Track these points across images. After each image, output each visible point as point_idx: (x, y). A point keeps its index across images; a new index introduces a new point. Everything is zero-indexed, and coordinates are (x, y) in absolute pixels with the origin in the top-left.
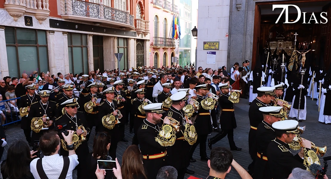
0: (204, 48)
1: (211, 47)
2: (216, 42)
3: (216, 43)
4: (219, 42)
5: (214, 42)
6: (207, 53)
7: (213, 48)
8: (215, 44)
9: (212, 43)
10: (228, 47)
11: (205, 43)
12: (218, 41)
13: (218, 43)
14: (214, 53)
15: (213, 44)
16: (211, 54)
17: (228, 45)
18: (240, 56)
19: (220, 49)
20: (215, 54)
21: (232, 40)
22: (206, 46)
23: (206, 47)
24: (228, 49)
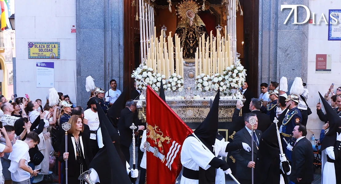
0: (29, 54)
1: (45, 53)
2: (53, 43)
3: (53, 45)
4: (58, 44)
5: (48, 44)
6: (37, 65)
7: (48, 54)
8: (50, 46)
9: (45, 45)
10: (77, 53)
11: (31, 45)
12: (56, 41)
13: (56, 45)
14: (51, 65)
15: (48, 46)
16: (45, 66)
17: (77, 50)
18: (99, 71)
19: (62, 57)
20: (53, 68)
21: (83, 40)
22: (34, 50)
23: (33, 54)
24: (77, 57)
